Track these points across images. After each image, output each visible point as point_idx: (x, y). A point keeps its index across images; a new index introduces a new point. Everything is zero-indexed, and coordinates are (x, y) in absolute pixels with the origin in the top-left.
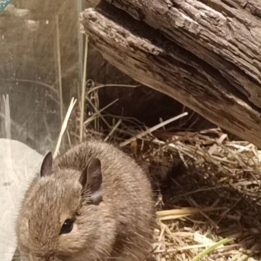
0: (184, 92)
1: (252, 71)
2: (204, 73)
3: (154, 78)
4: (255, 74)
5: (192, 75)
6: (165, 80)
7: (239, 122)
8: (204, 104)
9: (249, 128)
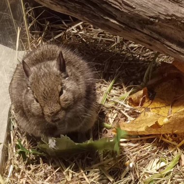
0: (80, 15)
1: (115, 4)
2: (89, 6)
3: (62, 8)
4: (117, 6)
5: (83, 7)
6: (68, 9)
7: (114, 29)
8: (92, 20)
9: (120, 31)
